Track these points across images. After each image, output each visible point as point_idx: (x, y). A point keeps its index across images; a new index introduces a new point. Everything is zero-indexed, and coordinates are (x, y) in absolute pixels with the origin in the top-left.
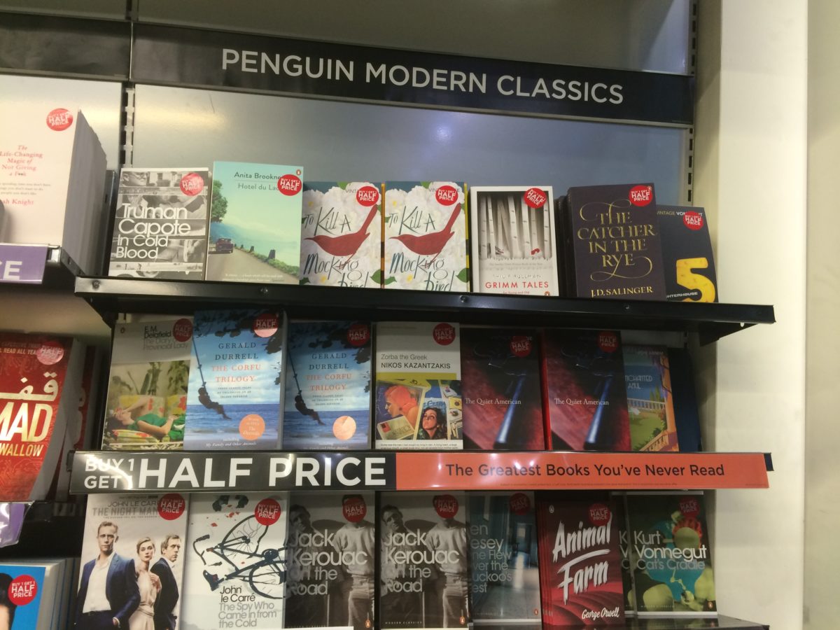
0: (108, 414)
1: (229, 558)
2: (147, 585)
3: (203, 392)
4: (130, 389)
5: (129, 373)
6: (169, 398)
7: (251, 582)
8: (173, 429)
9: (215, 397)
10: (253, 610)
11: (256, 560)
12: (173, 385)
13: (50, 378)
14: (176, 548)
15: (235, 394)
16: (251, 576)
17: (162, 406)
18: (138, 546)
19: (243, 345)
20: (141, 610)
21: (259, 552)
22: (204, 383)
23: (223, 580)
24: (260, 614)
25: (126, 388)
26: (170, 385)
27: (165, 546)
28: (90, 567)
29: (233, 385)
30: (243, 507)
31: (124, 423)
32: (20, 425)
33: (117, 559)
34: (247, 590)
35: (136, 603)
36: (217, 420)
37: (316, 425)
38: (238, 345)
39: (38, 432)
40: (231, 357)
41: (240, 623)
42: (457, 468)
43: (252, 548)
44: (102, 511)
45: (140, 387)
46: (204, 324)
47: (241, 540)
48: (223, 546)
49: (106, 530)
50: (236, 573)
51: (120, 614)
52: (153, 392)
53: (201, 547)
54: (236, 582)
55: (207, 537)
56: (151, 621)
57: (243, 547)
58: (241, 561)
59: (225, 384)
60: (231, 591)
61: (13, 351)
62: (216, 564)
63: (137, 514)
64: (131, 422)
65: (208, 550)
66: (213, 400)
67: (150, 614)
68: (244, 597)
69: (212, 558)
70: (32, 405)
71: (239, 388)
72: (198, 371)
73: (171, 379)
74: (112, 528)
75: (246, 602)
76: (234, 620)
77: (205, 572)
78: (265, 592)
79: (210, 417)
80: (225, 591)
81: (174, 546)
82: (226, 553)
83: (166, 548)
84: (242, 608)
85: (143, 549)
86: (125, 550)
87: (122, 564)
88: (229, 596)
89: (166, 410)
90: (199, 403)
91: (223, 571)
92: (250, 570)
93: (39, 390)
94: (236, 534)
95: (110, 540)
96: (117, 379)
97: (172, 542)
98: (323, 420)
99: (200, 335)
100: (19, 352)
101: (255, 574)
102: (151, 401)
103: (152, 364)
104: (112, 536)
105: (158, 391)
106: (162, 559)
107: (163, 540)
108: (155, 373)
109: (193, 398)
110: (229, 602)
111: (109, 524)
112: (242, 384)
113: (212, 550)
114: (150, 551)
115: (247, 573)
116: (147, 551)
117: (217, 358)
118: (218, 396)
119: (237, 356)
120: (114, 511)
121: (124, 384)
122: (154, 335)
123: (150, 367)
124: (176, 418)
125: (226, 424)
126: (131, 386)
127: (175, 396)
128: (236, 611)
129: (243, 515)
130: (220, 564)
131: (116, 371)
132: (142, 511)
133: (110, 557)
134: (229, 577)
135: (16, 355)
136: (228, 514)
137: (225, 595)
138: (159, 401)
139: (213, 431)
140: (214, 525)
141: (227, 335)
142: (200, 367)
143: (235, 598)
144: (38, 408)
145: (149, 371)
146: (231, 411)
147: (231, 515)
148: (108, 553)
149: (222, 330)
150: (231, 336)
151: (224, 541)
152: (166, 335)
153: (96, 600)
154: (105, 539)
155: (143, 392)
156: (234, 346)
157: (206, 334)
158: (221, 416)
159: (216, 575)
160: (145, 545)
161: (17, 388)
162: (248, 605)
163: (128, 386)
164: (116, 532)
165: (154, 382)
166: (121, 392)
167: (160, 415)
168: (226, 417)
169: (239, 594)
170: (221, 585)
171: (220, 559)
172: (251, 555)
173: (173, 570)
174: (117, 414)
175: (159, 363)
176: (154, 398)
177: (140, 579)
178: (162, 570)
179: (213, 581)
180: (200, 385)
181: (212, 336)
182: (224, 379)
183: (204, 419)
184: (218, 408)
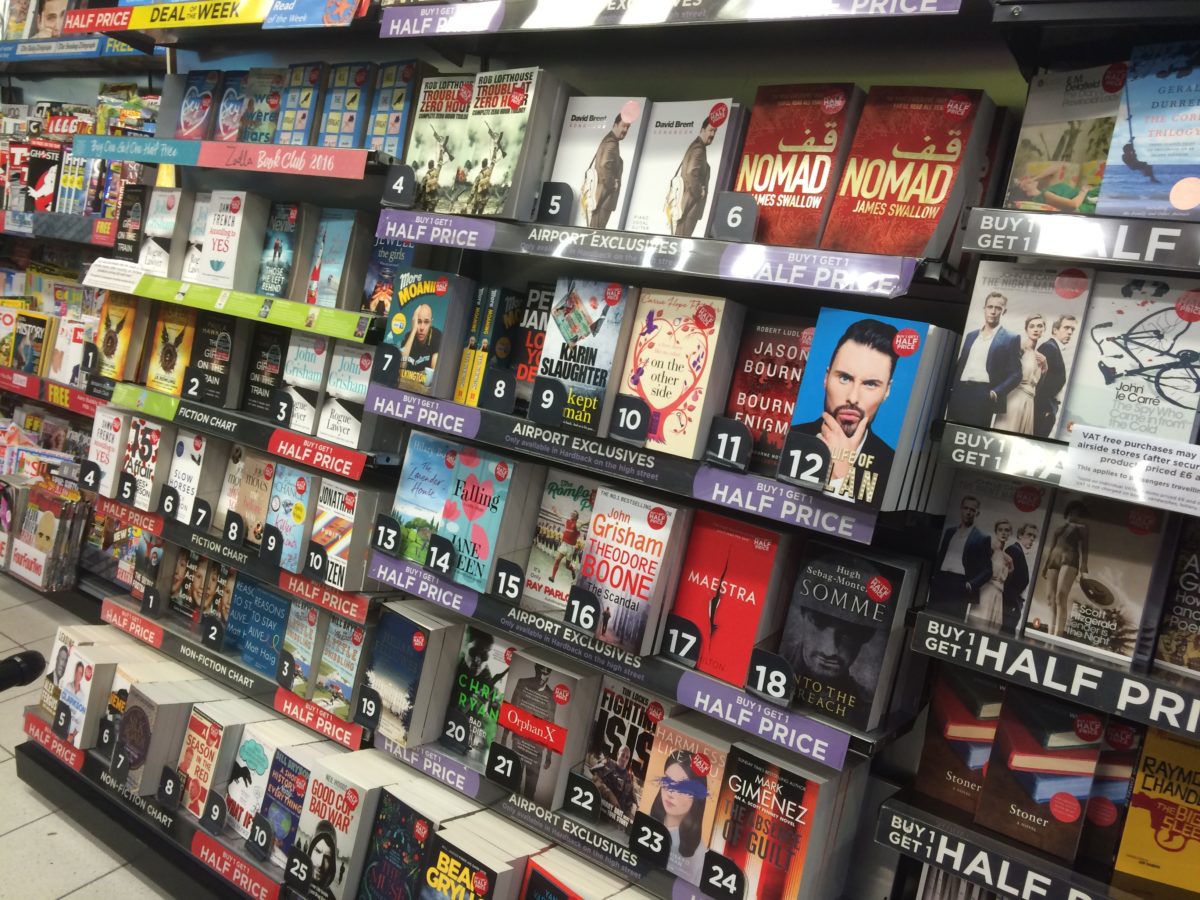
0: (1012, 183)
1: (1134, 352)
2: (1031, 364)
3: (1129, 149)
4: (1041, 154)
5: (1042, 136)
6: (1085, 164)
7: (1157, 384)
8: (1085, 202)
10: (1155, 415)
11: (1167, 360)
12: (1094, 147)
13: (954, 137)
14: (1070, 331)
15: (1171, 152)
16: (1158, 376)
18: (1027, 323)
19: (1193, 87)
20: (1021, 388)
21: (1174, 351)
22: (1132, 138)
23: (1121, 375)
24: (1163, 422)
25: (1036, 154)
26: (1089, 149)
27: (1057, 326)
28: (973, 336)
29: (1170, 140)
30: (1160, 295)
31: (1029, 194)
32: (919, 187)
33: (1002, 333)
34: (1150, 391)
35: (1017, 382)
38: (1184, 89)
39: (936, 194)
40: (1173, 104)
41: (1134, 426)
43: (1165, 345)
44: (993, 281)
46: (1144, 63)
47: (1152, 334)
48: (1127, 338)
49: (995, 302)
50: (1140, 370)
51: (997, 389)
52: (1067, 157)
53: (1100, 335)
54: (1138, 380)
55: (1110, 324)
56: (1031, 401)
57: (1154, 343)
58: (1148, 358)
59: (1160, 139)
60: (1130, 389)
61: (919, 107)
62: (1116, 357)
63: (1030, 288)
64: (1037, 192)
65: (1108, 339)
66: (1141, 159)
67: (1031, 395)
68: (1145, 400)
69: (1111, 349)
70: (932, 165)
71: (1178, 144)
72: (1126, 124)
73: (1092, 140)
74: (1001, 300)
75: (1147, 405)
76: (1128, 422)
77: (1101, 362)
78: (1174, 398)
80: (1122, 387)
81: (1068, 327)
82: (1131, 346)
83: (1058, 328)
84: (1141, 410)
85: (1033, 326)
86: (1012, 324)
87: (1007, 337)
88: (1127, 394)
91: (1123, 365)
92: (1157, 370)
93: (941, 150)
94: (1148, 326)
95: (998, 312)
96: (1027, 143)
97: (1066, 323)
99: (1135, 78)
100: (926, 107)
101: (1163, 375)
102: (1064, 168)
103: (1071, 123)
104: (1000, 309)
106: (1052, 340)
107: (1057, 319)
108: (1073, 134)
109: (1115, 157)
110: (1126, 401)
111: (999, 296)
112: (1184, 138)
113: (1113, 340)
114: (1039, 329)
115: (1154, 373)
116: (1036, 329)
117: (1155, 106)
118: (1148, 154)
119: (1183, 103)
120: (1005, 282)
121: (1034, 148)
122: (1078, 87)
123: (1067, 127)
124: (1092, 189)
126: (1043, 149)
127: (1094, 162)
128: (1132, 412)
129: (1159, 305)
130: (1121, 356)
131: (1027, 133)
132: (1035, 285)
133: (995, 330)
134: (1130, 373)
135: (923, 111)
136: (1140, 302)
137: (1121, 392)
138: (1073, 168)
140: (1120, 312)
141: (1173, 76)
142: (1130, 118)
143: (1133, 397)
144: (939, 169)
145: (1066, 132)
147: (1143, 304)
148: (993, 325)
149: (1166, 68)
150: (1179, 77)
151: (1130, 332)
152: (1093, 85)
153: (976, 369)
154: (993, 310)
155: (1055, 158)
156: (1180, 89)
157: (1144, 75)
159: (1114, 369)
160: (1035, 322)
161: (919, 146)
162: (1149, 409)
163: (1039, 151)
164: (1005, 304)
165: (1070, 145)
166: (1030, 158)
167: (1072, 185)
168: (1154, 181)
169: (1139, 394)
170: (1119, 381)
171: (1121, 351)
172: (1162, 353)
173: (1062, 353)
174: (1023, 183)
175: (1080, 122)
176: (1068, 165)
177: (1024, 357)
178: (1051, 351)
179: (1110, 375)
181: (1152, 78)
182: (1159, 133)
184: (1146, 169)
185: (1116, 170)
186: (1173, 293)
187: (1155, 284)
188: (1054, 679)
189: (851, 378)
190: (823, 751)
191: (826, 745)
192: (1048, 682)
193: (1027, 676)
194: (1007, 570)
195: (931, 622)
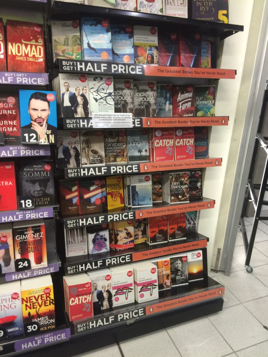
0: (54, 51)
1: (100, 94)
2: (80, 99)
3: (88, 44)
4: (60, 44)
5: (59, 39)
6: (73, 47)
7: (106, 101)
8: (76, 57)
9: (92, 46)
10: (107, 108)
11: (106, 95)
12: (74, 43)
13: (39, 38)
14: (86, 90)
15: (98, 45)
16: (106, 99)
17: (71, 50)
18: (76, 89)
19: (99, 29)
20: (79, 106)
21: (107, 93)
22: (89, 41)
23: (98, 100)
24: (109, 109)
25: (58, 44)
26: (73, 43)
27: (83, 89)
28: (63, 94)
29: (97, 42)
30: (101, 80)
31: (60, 55)
32: (34, 52)
33: (71, 93)
34: (105, 103)
35: (78, 105)
36: (94, 53)
37: (118, 58)
38: (97, 29)
39: (40, 55)
40: (95, 33)
41: (104, 111)
42: (160, 70)
43: (105, 91)
44: (64, 79)
45: (63, 43)
46: (86, 22)
47: (102, 89)
48: (97, 91)
49: (66, 84)
50: (102, 98)
51: (74, 107)
52: (68, 45)
53: (92, 90)
54: (102, 100)
55: (93, 88)
56: (82, 109)
57: (103, 91)
58: (103, 95)
59: (95, 42)
60: (101, 103)
61: (25, 28)
62: (96, 95)
63: (74, 80)
64: (62, 55)
65: (94, 92)
66: (92, 47)
67: (82, 107)
68: (104, 104)
69: (95, 94)
70: (36, 46)
71: (99, 43)
72: (86, 37)
73: (73, 41)
74: (68, 84)
75: (105, 106)
76: (102, 110)
77: (94, 97)
78: (110, 103)
79: (92, 52)
80: (99, 102)
81: (85, 90)
82: (99, 93)
83: (83, 90)
84: (104, 107)
85: (77, 90)
86: (72, 90)
87: (72, 94)
88: (101, 104)
89: (73, 51)
90: (88, 47)
91: (98, 97)
92: (105, 98)
93: (37, 41)
94: (101, 87)
95: (68, 87)
96: (55, 41)
97: (85, 88)
98: (120, 56)
99: (85, 25)
100: (28, 28)
101: (107, 98)
102: (67, 48)
103: (66, 36)
104: (68, 86)
105: (70, 45)
106: (83, 93)
107: (82, 88)
108: (68, 39)
109: (85, 46)
110: (101, 106)
111: (67, 83)
112: (100, 42)
113: (95, 91)
114: (79, 91)
115: (104, 98)
116: (78, 91)
117: (92, 33)
118: (93, 45)
119: (97, 33)
120: (67, 79)
121: (58, 42)
122: (65, 26)
123: (65, 37)
124: (77, 54)
125: (97, 54)
126: (60, 43)
127: (75, 47)
128: (103, 108)
129: (102, 82)
130: (97, 95)
131: (54, 38)
132: (75, 79)
133: (69, 92)
134: (100, 99)
135: (27, 29)
136: (98, 82)
137: (99, 104)
138: (70, 48)
139: (93, 56)
140: (94, 85)
141: (93, 26)
142: (86, 36)
143: (102, 104)
144: (38, 47)
145: (65, 38)
146: (98, 50)
147: (99, 82)
148: (68, 90)
149: (92, 24)
150: (95, 26)
151: (98, 89)
152: (69, 26)
153: (67, 103)
154: (66, 87)
155: (64, 45)
156: (96, 29)
157: (87, 25)
158: (95, 52)
159: (97, 98)
160: (78, 89)
161: (30, 40)
162: (105, 107)
163: (59, 43)
164: (69, 85)
165: (68, 42)
166: (57, 45)
167: (71, 53)
168: (96, 52)
169: (103, 104)
170: (98, 101)
171: (97, 94)
172: (105, 93)
173: (86, 96)
174: (57, 52)
175: (68, 36)
176: (68, 47)
177: (77, 98)
178: (83, 96)
179: (96, 100)
180: (87, 42)
181: (89, 26)
182: (94, 40)
183: (90, 52)
184: (94, 49)
185: (87, 49)
186: (104, 79)
187: (100, 77)
188: (98, 172)
189: (37, 110)
190: (47, 214)
191: (47, 212)
192: (97, 174)
193: (93, 174)
194: (74, 153)
195: (69, 170)
